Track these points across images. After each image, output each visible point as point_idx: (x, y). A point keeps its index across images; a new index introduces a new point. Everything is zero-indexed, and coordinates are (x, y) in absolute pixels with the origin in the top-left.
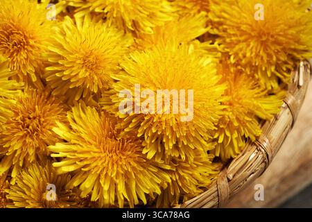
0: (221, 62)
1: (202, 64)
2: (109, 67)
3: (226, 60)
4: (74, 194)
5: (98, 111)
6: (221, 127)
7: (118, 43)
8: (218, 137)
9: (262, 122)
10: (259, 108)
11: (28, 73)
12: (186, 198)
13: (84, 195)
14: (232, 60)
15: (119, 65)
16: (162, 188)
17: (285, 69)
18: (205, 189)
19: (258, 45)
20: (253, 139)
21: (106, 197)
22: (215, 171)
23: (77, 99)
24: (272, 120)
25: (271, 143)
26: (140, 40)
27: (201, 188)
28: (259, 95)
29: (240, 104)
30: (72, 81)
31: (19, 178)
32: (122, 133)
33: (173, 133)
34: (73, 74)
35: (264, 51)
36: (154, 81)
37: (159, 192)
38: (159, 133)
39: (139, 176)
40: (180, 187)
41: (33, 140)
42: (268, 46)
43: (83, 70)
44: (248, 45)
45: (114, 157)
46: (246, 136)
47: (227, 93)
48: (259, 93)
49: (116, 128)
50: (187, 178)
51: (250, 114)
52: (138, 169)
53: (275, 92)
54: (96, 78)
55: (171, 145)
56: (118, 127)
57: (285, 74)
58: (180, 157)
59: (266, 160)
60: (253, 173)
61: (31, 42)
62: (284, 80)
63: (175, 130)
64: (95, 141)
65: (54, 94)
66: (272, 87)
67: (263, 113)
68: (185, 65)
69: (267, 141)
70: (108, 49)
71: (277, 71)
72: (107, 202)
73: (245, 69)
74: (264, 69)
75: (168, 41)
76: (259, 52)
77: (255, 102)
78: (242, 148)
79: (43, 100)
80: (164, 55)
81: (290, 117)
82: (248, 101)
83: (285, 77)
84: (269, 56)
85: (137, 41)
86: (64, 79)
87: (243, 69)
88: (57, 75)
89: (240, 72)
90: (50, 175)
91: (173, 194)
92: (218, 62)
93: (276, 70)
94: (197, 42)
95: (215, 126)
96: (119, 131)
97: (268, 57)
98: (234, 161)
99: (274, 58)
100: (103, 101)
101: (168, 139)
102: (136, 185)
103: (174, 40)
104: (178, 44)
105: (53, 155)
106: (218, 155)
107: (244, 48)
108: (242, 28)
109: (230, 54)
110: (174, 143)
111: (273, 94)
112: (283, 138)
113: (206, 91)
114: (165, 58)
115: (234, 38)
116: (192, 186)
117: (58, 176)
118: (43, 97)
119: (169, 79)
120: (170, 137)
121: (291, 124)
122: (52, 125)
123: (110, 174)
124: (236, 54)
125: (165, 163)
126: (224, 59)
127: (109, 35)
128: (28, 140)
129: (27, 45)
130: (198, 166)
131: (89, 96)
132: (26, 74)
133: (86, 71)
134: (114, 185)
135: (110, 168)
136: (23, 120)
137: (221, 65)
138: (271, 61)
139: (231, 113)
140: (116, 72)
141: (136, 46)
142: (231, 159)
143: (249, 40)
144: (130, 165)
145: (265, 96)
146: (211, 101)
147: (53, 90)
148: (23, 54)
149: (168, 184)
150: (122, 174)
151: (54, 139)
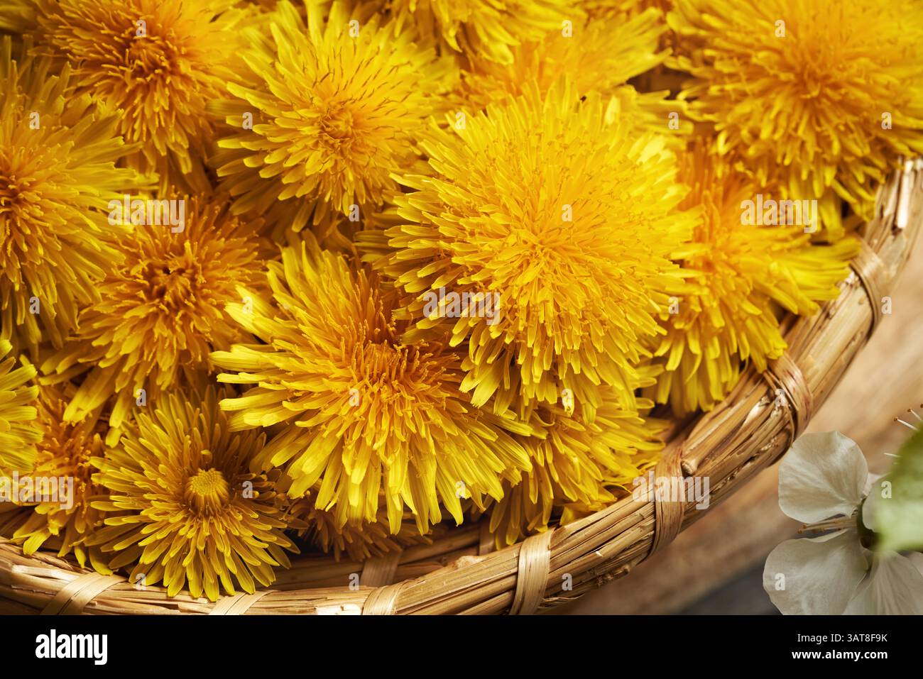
0: (691, 146)
1: (638, 155)
2: (387, 148)
3: (705, 143)
4: (273, 484)
5: (352, 265)
6: (678, 326)
7: (415, 84)
8: (668, 353)
9: (788, 319)
10: (782, 282)
11: (169, 150)
12: (568, 513)
13: (297, 491)
14: (721, 147)
15: (414, 143)
16: (506, 484)
17: (861, 179)
18: (620, 493)
19: (794, 108)
20: (761, 365)
21: (355, 500)
22: (654, 441)
23: (296, 228)
24: (814, 319)
25: (806, 380)
26: (477, 78)
27: (610, 488)
28: (787, 245)
29: (733, 267)
30: (285, 181)
31: (131, 430)
32: (409, 333)
33: (545, 340)
34: (289, 164)
35: (809, 123)
36: (504, 199)
37: (498, 493)
38: (508, 341)
39: (446, 449)
40: (555, 485)
41: (174, 331)
42: (822, 112)
43: (318, 154)
44: (768, 108)
45: (384, 396)
46: (744, 357)
47: (699, 237)
48: (785, 240)
49: (394, 318)
50: (576, 460)
51: (759, 294)
52: (446, 430)
53: (829, 238)
54: (350, 176)
55: (538, 373)
56: (399, 314)
57: (862, 193)
58: (560, 404)
59: (791, 427)
60: (751, 459)
61: (184, 67)
62: (859, 210)
63: (550, 334)
64: (338, 347)
65: (236, 210)
66: (823, 226)
67: (792, 296)
68: (591, 158)
69: (797, 373)
70: (387, 101)
71: (841, 183)
72: (357, 514)
73: (755, 172)
74: (804, 176)
75: (553, 86)
76: (796, 129)
77: (774, 266)
78: (729, 388)
79: (206, 226)
80: (536, 127)
81: (864, 311)
82: (753, 260)
83: (860, 199)
84: (823, 141)
85: (468, 80)
86: (264, 174)
87: (749, 173)
88: (248, 162)
89: (741, 180)
90: (212, 427)
91: (534, 500)
92: (683, 147)
93: (837, 178)
94: (631, 91)
95: (661, 323)
96: (402, 326)
97: (818, 144)
98: (705, 419)
99: (836, 147)
100: (365, 239)
101: (530, 358)
102: (439, 471)
103: (568, 83)
104: (577, 98)
105: (223, 378)
106: (663, 399)
107: (757, 116)
108: (754, 60)
109: (717, 128)
110: (547, 367)
111: (825, 244)
112: (840, 369)
113: (642, 232)
114: (540, 135)
115: (729, 87)
116: (588, 481)
117: (233, 435)
118: (205, 218)
119: (544, 196)
120: (536, 353)
121: (866, 330)
122: (226, 292)
123: (369, 442)
124: (734, 130)
125: (519, 419)
126: (699, 139)
127: (393, 61)
128: (160, 330)
129: (172, 73)
130: (606, 428)
131: (331, 220)
132: (163, 153)
133: (325, 154)
134: (379, 470)
135: (372, 424)
136: (150, 275)
137: (690, 157)
138: (826, 156)
139: (706, 291)
140: (406, 164)
141: (464, 94)
142: (699, 414)
143: (772, 96)
144: (426, 418)
145: (802, 248)
146: (655, 258)
147: (233, 199)
148: (160, 100)
149: (524, 474)
150: (403, 444)
151: (230, 333)
